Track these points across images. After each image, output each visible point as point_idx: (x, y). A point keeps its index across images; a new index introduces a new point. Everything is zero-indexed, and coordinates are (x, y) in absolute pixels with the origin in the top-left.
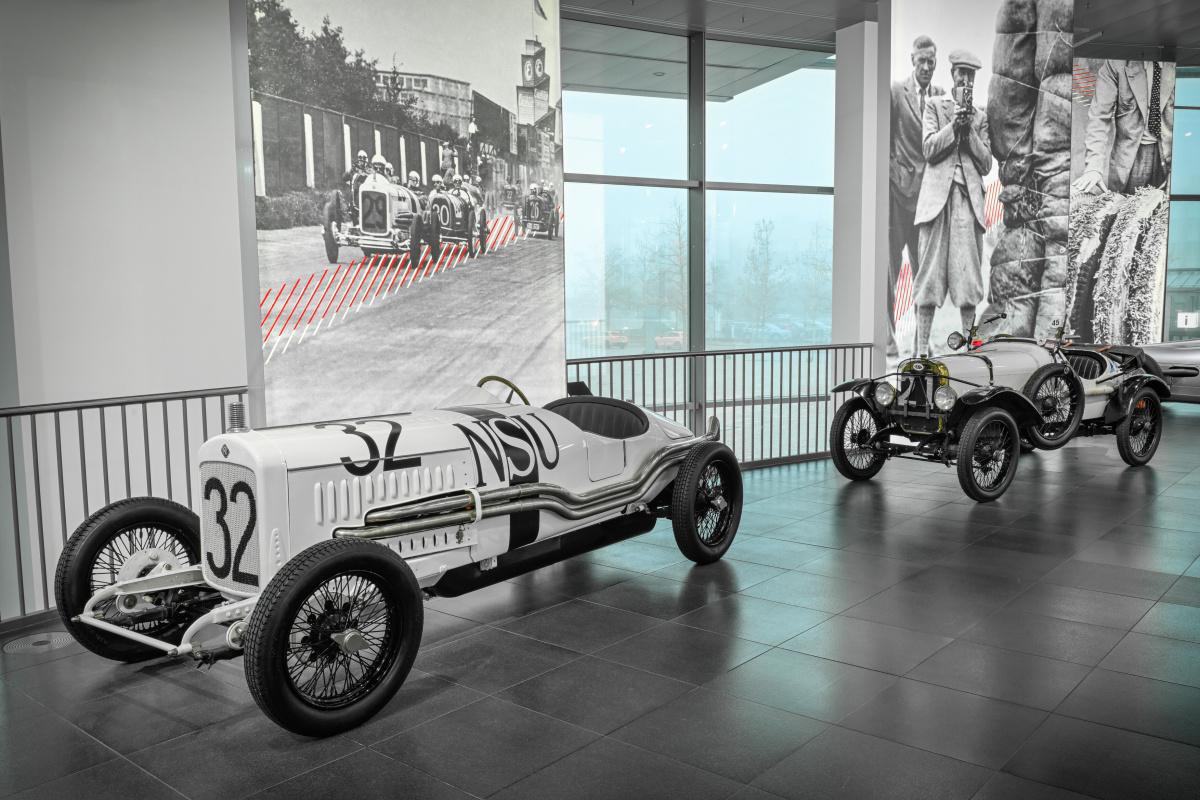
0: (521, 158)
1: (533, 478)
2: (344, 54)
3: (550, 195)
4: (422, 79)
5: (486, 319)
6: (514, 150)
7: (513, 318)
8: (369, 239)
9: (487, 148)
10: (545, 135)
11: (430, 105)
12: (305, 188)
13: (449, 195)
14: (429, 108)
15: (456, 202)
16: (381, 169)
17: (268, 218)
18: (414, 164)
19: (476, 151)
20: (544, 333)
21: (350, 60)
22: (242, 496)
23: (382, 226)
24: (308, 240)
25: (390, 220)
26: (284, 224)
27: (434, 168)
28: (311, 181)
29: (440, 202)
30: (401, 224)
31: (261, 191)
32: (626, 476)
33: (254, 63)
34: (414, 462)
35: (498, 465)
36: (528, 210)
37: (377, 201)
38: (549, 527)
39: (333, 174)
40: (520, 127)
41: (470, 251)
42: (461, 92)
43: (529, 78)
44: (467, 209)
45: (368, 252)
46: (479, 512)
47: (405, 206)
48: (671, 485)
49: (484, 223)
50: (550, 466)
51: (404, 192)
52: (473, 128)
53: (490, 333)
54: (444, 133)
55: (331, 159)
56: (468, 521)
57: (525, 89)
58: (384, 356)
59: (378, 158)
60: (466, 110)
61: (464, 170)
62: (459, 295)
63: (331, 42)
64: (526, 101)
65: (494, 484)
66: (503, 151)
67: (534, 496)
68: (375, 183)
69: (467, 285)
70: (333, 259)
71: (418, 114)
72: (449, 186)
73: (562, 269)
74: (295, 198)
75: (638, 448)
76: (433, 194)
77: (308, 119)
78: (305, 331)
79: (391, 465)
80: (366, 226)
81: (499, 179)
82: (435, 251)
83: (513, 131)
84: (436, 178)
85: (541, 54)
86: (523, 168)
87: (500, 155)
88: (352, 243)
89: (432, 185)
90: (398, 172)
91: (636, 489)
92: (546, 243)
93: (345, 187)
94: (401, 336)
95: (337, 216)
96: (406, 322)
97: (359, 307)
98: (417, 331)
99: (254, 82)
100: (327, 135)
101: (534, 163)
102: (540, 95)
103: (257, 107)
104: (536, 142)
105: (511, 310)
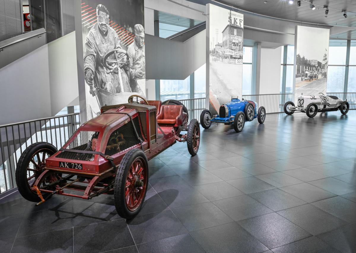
0: (323, 68)
1: (326, 102)
2: (305, 59)
3: (326, 72)
4: (312, 60)
5: (317, 87)
6: (322, 67)
7: (320, 87)
8: (306, 78)
9: (319, 67)
10: (326, 65)
11: (313, 63)
12: (300, 73)
13: (314, 73)
14: (313, 64)
15: (315, 74)
16: (307, 71)
17: (297, 77)
18: (311, 70)
19: (318, 68)
20: (324, 89)
21: (305, 60)
22: (303, 100)
23: (307, 77)
24: (300, 78)
25: (308, 76)
26: (298, 77)
27: (313, 70)
28: (301, 73)
29: (313, 74)
30: (309, 77)
31: (296, 74)
32: (335, 103)
33: (297, 61)
34: (316, 99)
35: (323, 100)
36: (323, 74)
37: (307, 74)
38: (327, 107)
39: (303, 72)
40: (323, 64)
41: (316, 79)
42: (316, 61)
43: (324, 58)
44: (316, 75)
45: (305, 80)
46: (321, 104)
47: (309, 75)
48: (340, 106)
49: (318, 76)
50: (328, 101)
51: (310, 73)
52: (317, 65)
53: (317, 89)
54: (314, 66)
55: (303, 70)
56: (320, 105)
57: (324, 60)
58: (306, 91)
59: (307, 70)
60: (317, 63)
61: (316, 70)
62: (314, 84)
63: (304, 58)
64: (324, 61)
65: (322, 102)
66: (321, 68)
67: (326, 103)
68: (307, 72)
69: (315, 83)
70: (302, 81)
71: (312, 64)
72: (314, 72)
73: (327, 81)
74: (299, 74)
75: (337, 101)
76: (313, 73)
77: (301, 66)
78: (299, 88)
79: (314, 99)
80: (306, 77)
81: (320, 71)
82: (312, 80)
83: (322, 65)
84: (313, 71)
85: (326, 55)
86: (323, 69)
87: (320, 68)
88: (304, 79)
89: (312, 72)
90: (309, 71)
91: (336, 105)
92: (325, 78)
93: (304, 73)
94: (308, 89)
95: (303, 76)
96: (309, 87)
97: (304, 86)
98: (310, 88)
99: (297, 63)
100: (302, 68)
101: (324, 69)
102: (325, 60)
103: (297, 65)
104: (325, 66)
105: (320, 86)
